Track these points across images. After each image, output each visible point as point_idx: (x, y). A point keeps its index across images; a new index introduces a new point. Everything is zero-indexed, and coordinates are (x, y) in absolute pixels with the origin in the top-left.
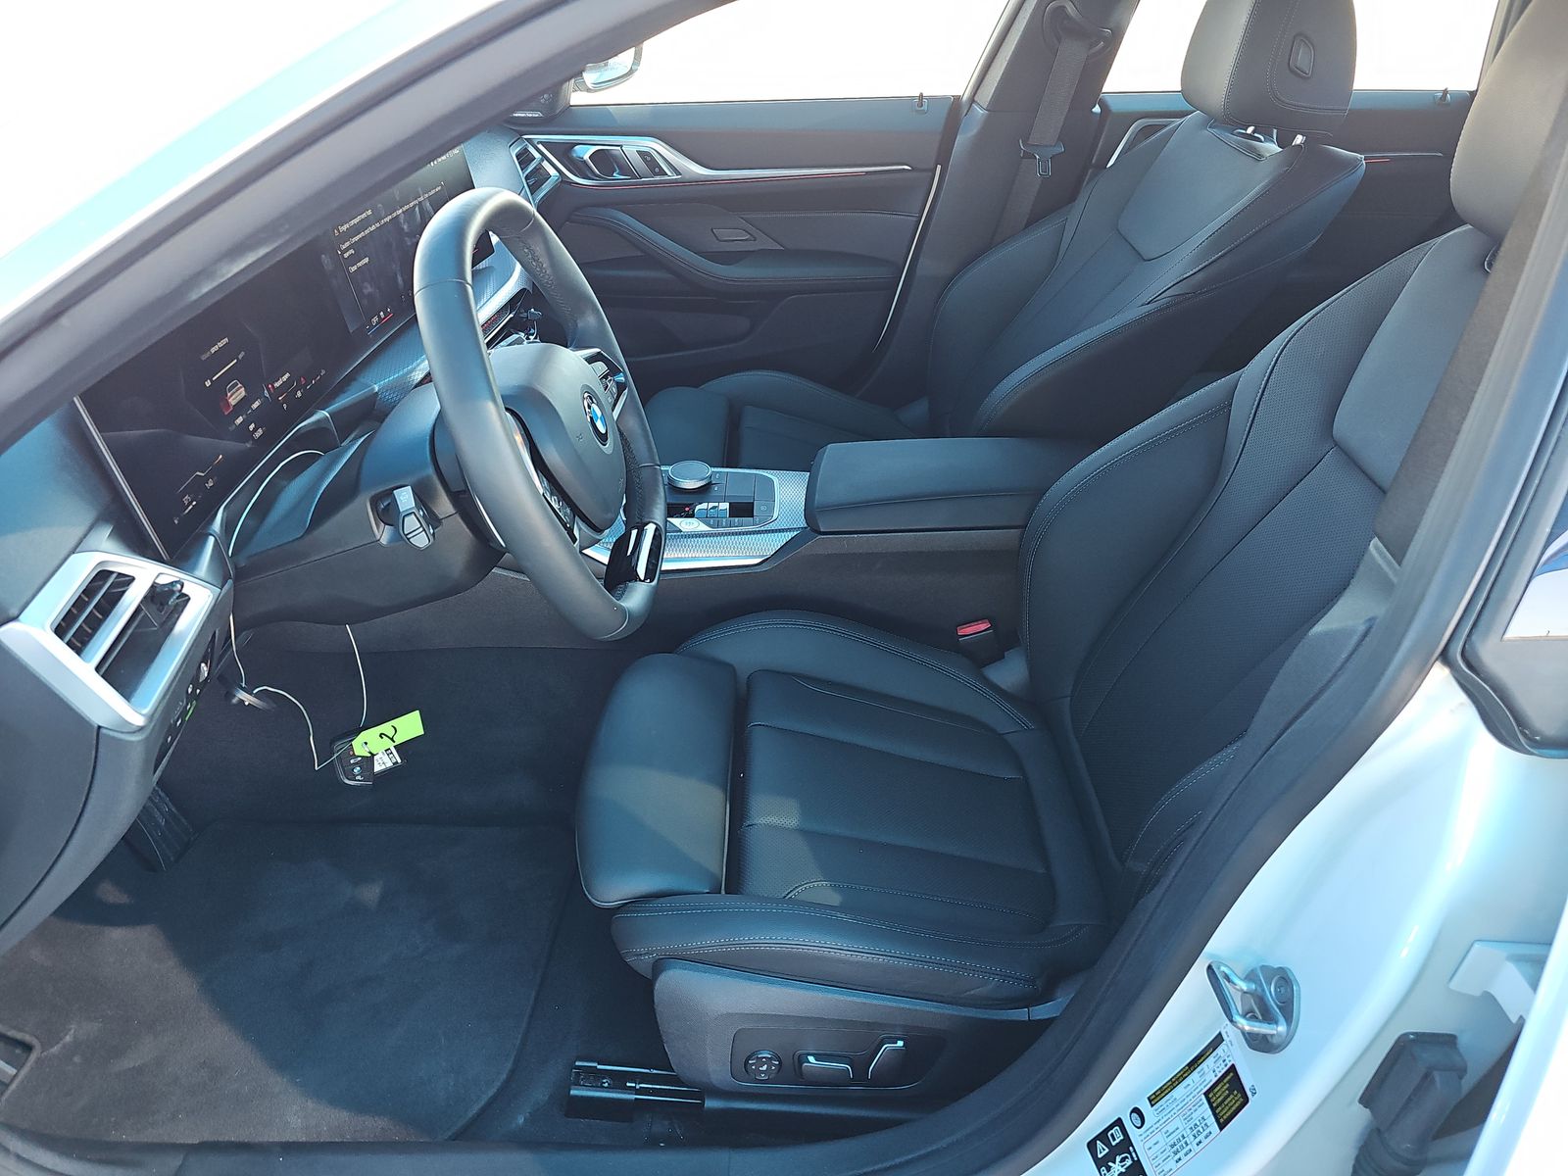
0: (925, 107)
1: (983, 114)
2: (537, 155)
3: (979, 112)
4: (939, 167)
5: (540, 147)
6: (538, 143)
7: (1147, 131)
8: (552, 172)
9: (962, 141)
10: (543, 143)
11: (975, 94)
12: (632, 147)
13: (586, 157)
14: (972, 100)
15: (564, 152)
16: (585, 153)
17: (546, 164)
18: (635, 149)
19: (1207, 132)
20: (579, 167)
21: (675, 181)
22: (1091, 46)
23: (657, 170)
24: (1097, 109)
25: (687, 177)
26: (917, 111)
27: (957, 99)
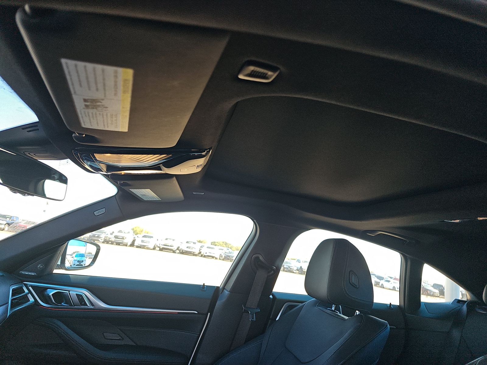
0: (205, 289)
1: (228, 294)
2: (26, 291)
3: (226, 293)
4: (209, 314)
5: (30, 288)
6: (29, 286)
7: (291, 307)
8: (32, 300)
9: (219, 303)
10: (32, 286)
11: (225, 286)
12: (73, 292)
13: (51, 294)
14: (224, 288)
15: (41, 292)
16: (51, 293)
17: (30, 296)
18: (75, 293)
19: (316, 308)
20: (46, 299)
21: (91, 309)
22: (269, 272)
23: (83, 303)
24: (271, 296)
25: (97, 307)
26: (201, 290)
27: (218, 287)
